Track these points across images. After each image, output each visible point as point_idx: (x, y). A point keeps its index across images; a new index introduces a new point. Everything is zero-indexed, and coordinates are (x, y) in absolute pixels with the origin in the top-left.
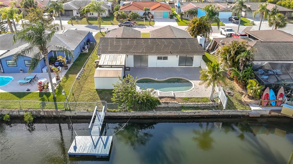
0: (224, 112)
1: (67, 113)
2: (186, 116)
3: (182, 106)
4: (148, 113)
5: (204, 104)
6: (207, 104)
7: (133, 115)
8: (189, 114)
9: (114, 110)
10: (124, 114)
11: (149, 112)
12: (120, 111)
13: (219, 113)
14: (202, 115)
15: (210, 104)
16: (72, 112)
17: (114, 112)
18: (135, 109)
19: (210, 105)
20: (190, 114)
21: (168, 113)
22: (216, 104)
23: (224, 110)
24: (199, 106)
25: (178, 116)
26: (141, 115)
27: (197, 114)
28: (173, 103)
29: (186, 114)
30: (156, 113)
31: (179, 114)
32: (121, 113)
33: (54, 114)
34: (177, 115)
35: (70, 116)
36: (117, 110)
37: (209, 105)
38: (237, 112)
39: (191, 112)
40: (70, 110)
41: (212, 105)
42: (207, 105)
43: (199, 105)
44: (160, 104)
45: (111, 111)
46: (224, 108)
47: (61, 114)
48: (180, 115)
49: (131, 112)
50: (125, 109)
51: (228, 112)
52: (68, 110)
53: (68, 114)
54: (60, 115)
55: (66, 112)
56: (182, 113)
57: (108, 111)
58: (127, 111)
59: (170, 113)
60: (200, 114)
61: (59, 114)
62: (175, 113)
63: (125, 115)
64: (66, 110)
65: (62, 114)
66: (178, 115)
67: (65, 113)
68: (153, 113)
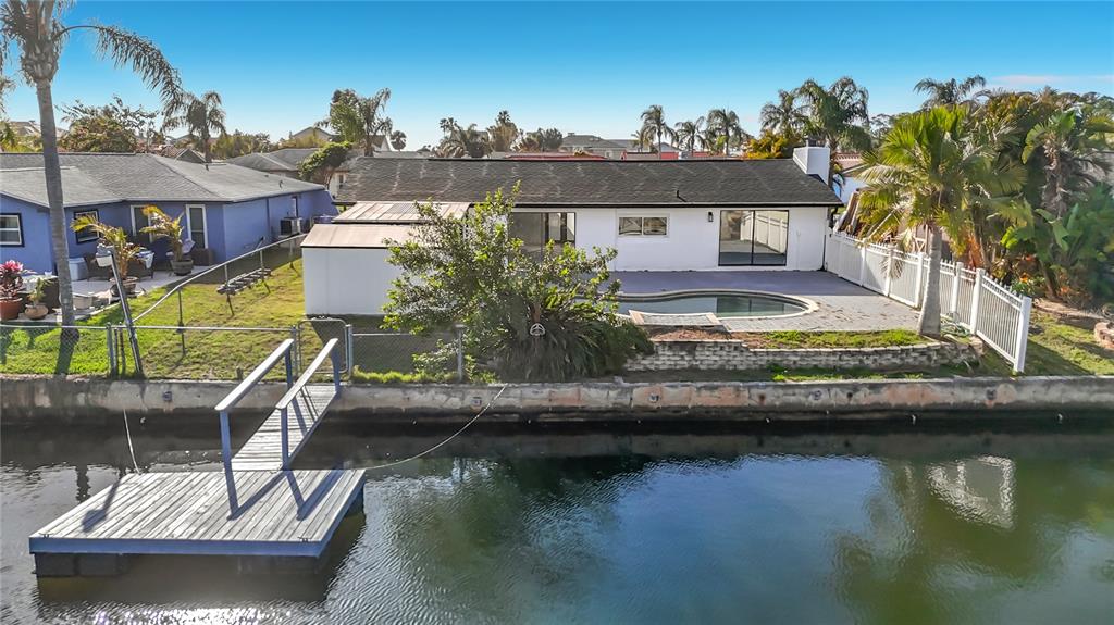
0: (1018, 385)
1: (120, 395)
2: (805, 412)
3: (776, 365)
4: (584, 390)
5: (895, 353)
6: (914, 350)
7: (501, 401)
8: (817, 396)
9: (392, 375)
10: (449, 395)
11: (589, 387)
12: (424, 381)
13: (991, 395)
14: (894, 403)
15: (929, 348)
16: (147, 389)
17: (394, 383)
18: (511, 374)
19: (929, 358)
20: (826, 399)
21: (699, 389)
22: (963, 351)
23: (1019, 374)
24: (866, 362)
25: (755, 410)
26: (545, 404)
27: (863, 398)
28: (722, 348)
29: (803, 399)
30: (630, 390)
31: (762, 397)
32: (432, 392)
33: (44, 401)
34: (753, 403)
35: (134, 416)
36: (407, 378)
37: (924, 358)
38: (1096, 388)
39: (829, 387)
40: (138, 377)
41: (944, 356)
42: (911, 360)
43: (868, 354)
44: (649, 350)
45: (375, 382)
46: (1016, 369)
47: (81, 399)
48: (768, 401)
49: (490, 385)
50: (455, 368)
51: (1043, 389)
52: (125, 377)
53: (123, 398)
54: (76, 408)
55: (115, 385)
56: (781, 392)
57: (358, 382)
58: (465, 380)
59: (708, 393)
60: (884, 397)
61: (68, 401)
62: (737, 389)
63: (455, 402)
64: (114, 376)
65: (87, 400)
66: (755, 402)
67: (106, 391)
68: (612, 394)
